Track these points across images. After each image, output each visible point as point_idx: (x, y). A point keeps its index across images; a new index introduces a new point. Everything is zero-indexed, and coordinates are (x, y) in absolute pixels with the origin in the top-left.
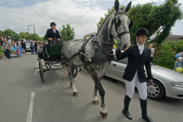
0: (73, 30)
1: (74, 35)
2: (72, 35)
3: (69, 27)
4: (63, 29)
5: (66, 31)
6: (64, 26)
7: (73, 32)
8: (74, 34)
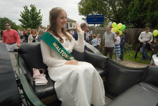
0: (39, 13)
1: (42, 20)
2: (38, 19)
3: (33, 9)
4: (25, 11)
5: (30, 15)
6: (26, 8)
7: (39, 15)
8: (41, 18)
